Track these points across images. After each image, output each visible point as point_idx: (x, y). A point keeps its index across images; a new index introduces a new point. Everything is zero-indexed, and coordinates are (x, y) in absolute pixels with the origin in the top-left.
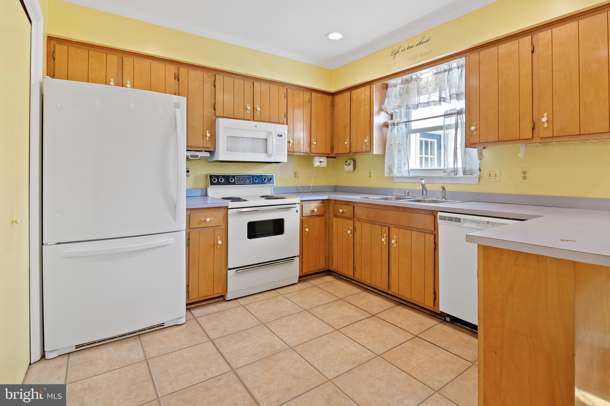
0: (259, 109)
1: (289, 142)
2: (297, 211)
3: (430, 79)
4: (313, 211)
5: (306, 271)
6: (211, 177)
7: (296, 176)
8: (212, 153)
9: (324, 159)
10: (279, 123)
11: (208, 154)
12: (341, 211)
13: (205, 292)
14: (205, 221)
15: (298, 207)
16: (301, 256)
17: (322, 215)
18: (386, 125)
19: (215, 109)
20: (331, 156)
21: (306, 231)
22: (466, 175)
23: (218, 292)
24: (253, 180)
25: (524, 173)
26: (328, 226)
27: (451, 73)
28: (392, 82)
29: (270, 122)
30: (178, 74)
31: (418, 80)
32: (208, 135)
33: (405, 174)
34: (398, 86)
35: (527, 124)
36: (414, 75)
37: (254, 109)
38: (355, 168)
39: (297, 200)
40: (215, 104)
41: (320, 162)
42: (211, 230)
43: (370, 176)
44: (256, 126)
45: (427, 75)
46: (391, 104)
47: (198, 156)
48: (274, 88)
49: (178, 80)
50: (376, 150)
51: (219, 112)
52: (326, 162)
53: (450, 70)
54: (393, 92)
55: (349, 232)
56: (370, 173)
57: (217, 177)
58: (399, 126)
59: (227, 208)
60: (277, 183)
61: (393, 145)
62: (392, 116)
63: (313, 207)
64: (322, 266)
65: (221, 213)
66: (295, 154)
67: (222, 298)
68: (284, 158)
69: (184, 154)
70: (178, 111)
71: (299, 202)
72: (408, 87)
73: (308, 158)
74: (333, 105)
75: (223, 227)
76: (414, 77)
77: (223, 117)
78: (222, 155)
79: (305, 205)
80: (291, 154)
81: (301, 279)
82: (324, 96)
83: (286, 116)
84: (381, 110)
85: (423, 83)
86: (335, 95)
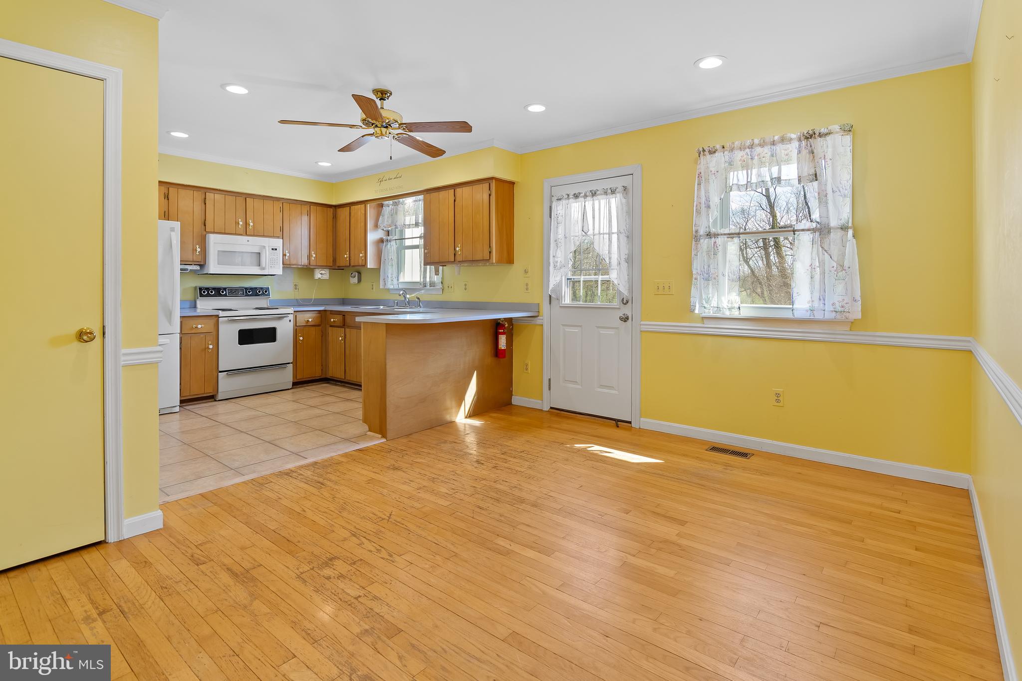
0: (251, 224)
1: (284, 255)
2: (290, 321)
3: (411, 206)
4: (308, 321)
5: (300, 377)
6: (200, 289)
7: (296, 289)
8: (202, 266)
9: (326, 272)
10: (273, 237)
11: (198, 268)
12: (332, 320)
13: (197, 391)
14: (196, 327)
15: (291, 317)
16: (295, 362)
17: (319, 325)
18: (381, 241)
19: (205, 225)
20: (335, 266)
21: (300, 340)
22: (431, 287)
23: (209, 391)
24: (246, 292)
25: (466, 285)
26: (324, 336)
28: (385, 203)
29: (264, 236)
30: (168, 194)
31: (403, 205)
32: (199, 250)
33: (396, 287)
34: (390, 206)
35: (451, 251)
36: (401, 200)
37: (246, 224)
38: (359, 280)
39: (291, 310)
40: (205, 220)
41: (321, 274)
42: (202, 336)
43: (372, 289)
44: (248, 241)
45: (409, 201)
46: (385, 221)
47: (187, 269)
48: (268, 203)
49: (168, 199)
50: (371, 264)
51: (209, 227)
52: (328, 275)
53: (419, 201)
54: (386, 210)
55: (340, 338)
56: (373, 285)
57: (207, 289)
58: (392, 243)
59: (218, 316)
60: (273, 295)
61: (387, 259)
62: (388, 233)
63: (310, 318)
64: (318, 374)
65: (212, 322)
66: (292, 266)
67: (212, 398)
68: (278, 270)
69: (178, 267)
70: (173, 233)
71: (293, 312)
72: (397, 209)
73: (307, 271)
74: (335, 217)
75: (215, 333)
76: (401, 202)
77: (214, 233)
78: (213, 267)
79: (299, 316)
80: (286, 266)
81: (295, 387)
82: (326, 209)
83: (282, 229)
84: (376, 226)
85: (406, 207)
86: (337, 208)
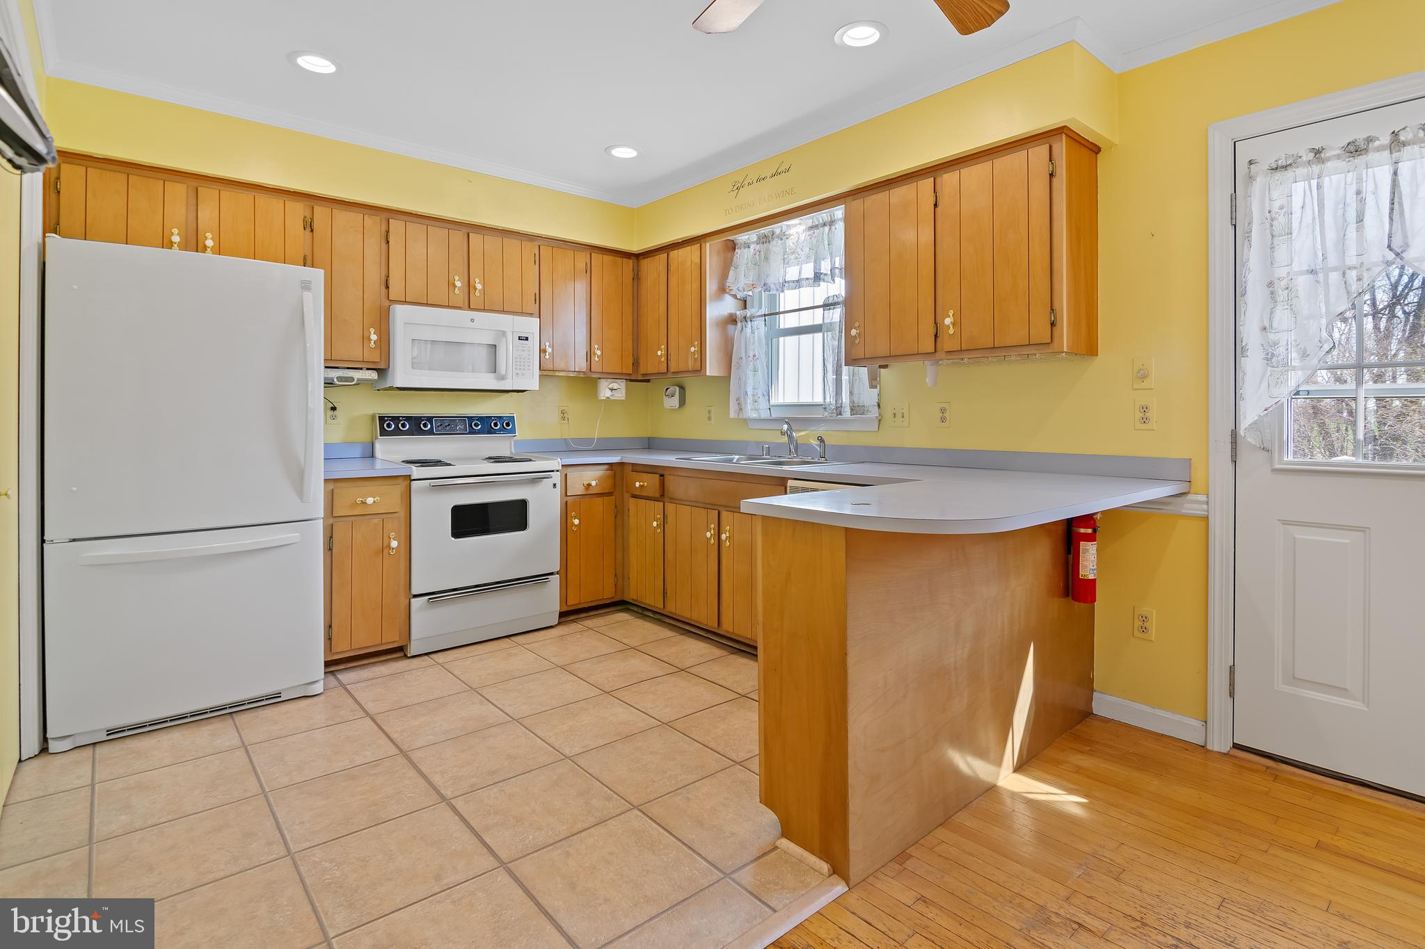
0: (479, 286)
1: (542, 351)
2: (555, 485)
3: (802, 238)
4: (589, 485)
5: (574, 601)
6: (382, 419)
7: (563, 418)
8: (382, 372)
9: (620, 385)
10: (522, 313)
11: (373, 375)
12: (637, 484)
13: (365, 640)
14: (364, 503)
15: (557, 478)
16: (564, 571)
17: (609, 494)
18: (732, 320)
19: (387, 287)
20: (637, 376)
21: (573, 524)
22: (854, 414)
23: (392, 640)
24: (471, 426)
25: (943, 411)
26: (619, 513)
27: (833, 228)
28: (743, 238)
29: (503, 312)
30: (312, 219)
31: (784, 238)
32: (374, 337)
33: (765, 414)
34: (752, 246)
35: (927, 328)
36: (777, 228)
37: (469, 285)
38: (682, 402)
39: (555, 463)
40: (388, 277)
41: (612, 390)
42: (376, 520)
43: (709, 419)
44: (472, 320)
45: (797, 228)
46: (740, 279)
47: (352, 379)
48: (512, 245)
49: (312, 231)
50: (712, 368)
51: (396, 290)
52: (624, 392)
53: (832, 223)
54: (743, 257)
55: (655, 524)
56: (709, 412)
57: (396, 419)
58: (755, 323)
59: (409, 478)
60: (523, 431)
61: (744, 358)
62: (744, 303)
63: (592, 477)
64: (608, 594)
65: (397, 490)
66: (557, 374)
67: (399, 651)
68: (531, 381)
69: (318, 373)
70: (307, 296)
71: (560, 468)
72: (768, 250)
73: (587, 382)
74: (637, 277)
75: (402, 514)
76: (778, 231)
77: (405, 302)
78: (402, 375)
79: (573, 475)
80: (546, 373)
81: (563, 619)
82: (619, 260)
83: (538, 299)
84: (723, 290)
85: (790, 243)
86: (642, 257)
